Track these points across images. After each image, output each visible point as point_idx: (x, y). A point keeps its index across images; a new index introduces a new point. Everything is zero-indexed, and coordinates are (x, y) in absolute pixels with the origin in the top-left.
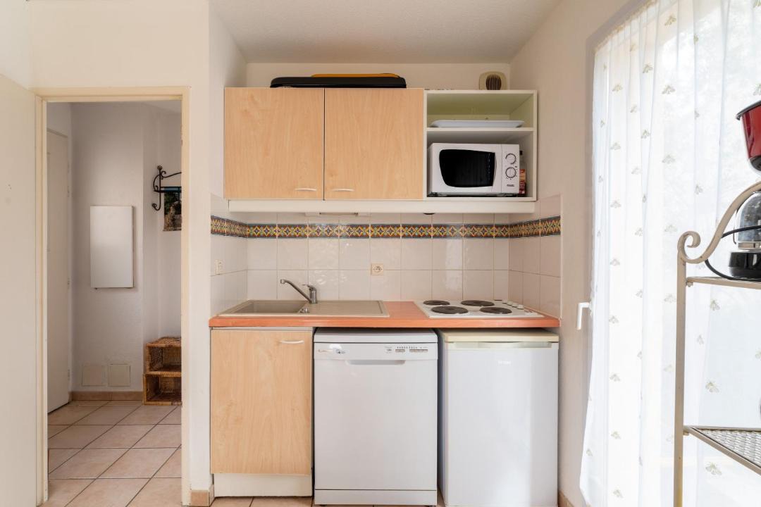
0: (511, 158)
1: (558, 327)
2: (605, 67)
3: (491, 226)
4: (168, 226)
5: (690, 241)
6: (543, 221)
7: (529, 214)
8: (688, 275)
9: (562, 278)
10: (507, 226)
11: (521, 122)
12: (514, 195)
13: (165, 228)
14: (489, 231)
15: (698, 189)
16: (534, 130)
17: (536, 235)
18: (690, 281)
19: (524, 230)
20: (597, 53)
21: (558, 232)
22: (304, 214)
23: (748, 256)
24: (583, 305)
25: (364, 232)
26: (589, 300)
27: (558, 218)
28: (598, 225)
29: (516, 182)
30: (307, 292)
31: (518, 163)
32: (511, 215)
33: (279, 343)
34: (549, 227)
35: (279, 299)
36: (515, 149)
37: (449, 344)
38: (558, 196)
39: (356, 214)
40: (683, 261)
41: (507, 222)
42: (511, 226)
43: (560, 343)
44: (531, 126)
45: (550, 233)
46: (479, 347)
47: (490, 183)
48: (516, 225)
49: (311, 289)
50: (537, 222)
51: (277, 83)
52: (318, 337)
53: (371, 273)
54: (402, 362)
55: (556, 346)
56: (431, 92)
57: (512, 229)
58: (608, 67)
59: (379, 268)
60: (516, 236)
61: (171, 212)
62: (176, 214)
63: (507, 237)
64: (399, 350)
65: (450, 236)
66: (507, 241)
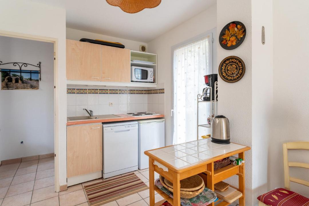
0: (151, 72)
1: (164, 117)
2: (176, 55)
3: (143, 90)
4: (4, 87)
5: (199, 95)
6: (159, 90)
7: (155, 88)
8: (199, 101)
9: (165, 105)
10: (147, 91)
11: (154, 63)
12: (151, 82)
13: (2, 88)
14: (142, 92)
15: (195, 85)
16: (156, 65)
17: (157, 93)
18: (199, 102)
19: (153, 92)
20: (174, 51)
21: (164, 93)
22: (87, 86)
23: (205, 97)
24: (172, 110)
25: (97, 92)
26: (173, 109)
27: (164, 89)
28: (175, 91)
29: (152, 79)
30: (89, 112)
31: (153, 74)
32: (148, 88)
33: (91, 129)
34: (161, 91)
35: (77, 116)
36: (152, 69)
37: (141, 124)
38: (164, 83)
39: (105, 86)
40: (198, 98)
41: (147, 89)
42: (148, 90)
43: (165, 121)
44: (155, 64)
45: (162, 93)
46: (148, 124)
47: (147, 79)
48: (150, 90)
49: (91, 111)
50: (157, 90)
51: (83, 40)
52: (104, 126)
53: (109, 106)
54: (129, 130)
55: (164, 122)
56: (131, 51)
57: (149, 91)
58: (177, 55)
59: (112, 104)
60: (150, 93)
61: (5, 81)
62: (8, 82)
63: (147, 93)
64: (128, 127)
65: (123, 93)
66: (147, 95)
